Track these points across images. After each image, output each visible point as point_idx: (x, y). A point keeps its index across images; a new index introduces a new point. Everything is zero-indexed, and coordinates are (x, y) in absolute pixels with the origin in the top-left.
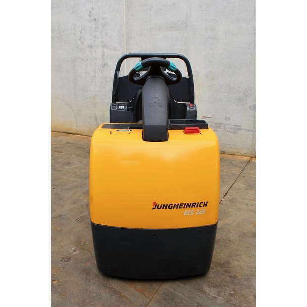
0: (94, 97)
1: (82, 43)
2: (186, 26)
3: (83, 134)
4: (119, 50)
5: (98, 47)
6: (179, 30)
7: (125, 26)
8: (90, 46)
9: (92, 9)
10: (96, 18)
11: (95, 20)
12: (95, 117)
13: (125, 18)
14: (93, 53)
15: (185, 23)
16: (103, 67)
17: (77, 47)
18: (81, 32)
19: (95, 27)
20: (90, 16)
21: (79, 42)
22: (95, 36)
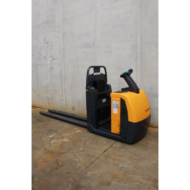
0: (47, 86)
1: (41, 56)
2: (94, 45)
3: (42, 107)
4: (59, 60)
5: (48, 58)
6: (90, 47)
7: (62, 46)
8: (45, 57)
9: (46, 37)
10: (47, 42)
11: (47, 43)
12: (48, 98)
13: (62, 41)
14: (46, 61)
15: (94, 43)
16: (51, 69)
17: (38, 58)
18: (40, 50)
19: (47, 47)
20: (44, 41)
21: (39, 55)
22: (47, 52)
